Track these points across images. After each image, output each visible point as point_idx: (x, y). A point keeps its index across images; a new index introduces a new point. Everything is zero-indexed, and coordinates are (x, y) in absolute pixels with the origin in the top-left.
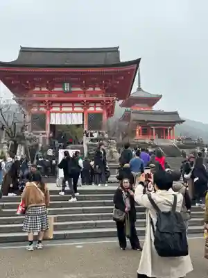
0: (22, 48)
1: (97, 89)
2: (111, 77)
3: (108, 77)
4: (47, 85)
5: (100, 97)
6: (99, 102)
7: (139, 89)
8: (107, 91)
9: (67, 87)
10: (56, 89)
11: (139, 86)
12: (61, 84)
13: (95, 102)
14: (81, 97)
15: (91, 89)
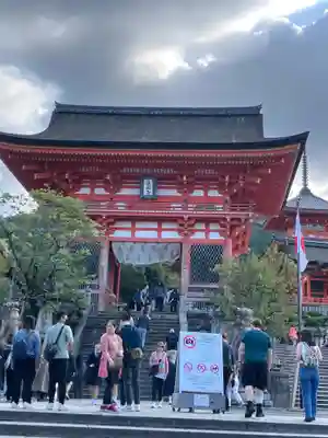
0: (58, 105)
1: (213, 193)
2: (243, 169)
3: (237, 169)
4: (107, 182)
5: (219, 210)
6: (215, 220)
7: (306, 192)
8: (234, 197)
9: (148, 188)
10: (125, 192)
11: (305, 185)
12: (137, 180)
13: (207, 221)
14: (176, 209)
15: (199, 193)
